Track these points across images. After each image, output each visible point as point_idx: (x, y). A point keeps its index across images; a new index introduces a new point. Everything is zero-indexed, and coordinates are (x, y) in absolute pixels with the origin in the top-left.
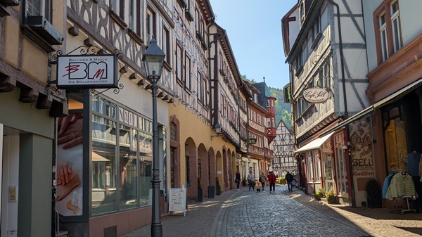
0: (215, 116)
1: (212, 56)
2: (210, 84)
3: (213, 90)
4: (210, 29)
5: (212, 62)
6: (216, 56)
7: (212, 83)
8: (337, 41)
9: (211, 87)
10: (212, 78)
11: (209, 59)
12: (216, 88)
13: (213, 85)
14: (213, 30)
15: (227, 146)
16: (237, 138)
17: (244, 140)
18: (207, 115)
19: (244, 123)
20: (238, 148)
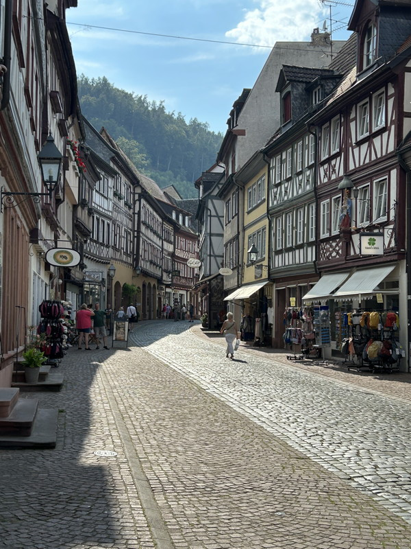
0: (136, 260)
1: (136, 212)
2: (134, 234)
3: (136, 239)
4: (136, 189)
5: (136, 216)
6: (139, 211)
7: (136, 233)
8: (209, 231)
9: (134, 237)
10: (136, 229)
11: (134, 213)
12: (138, 237)
13: (136, 235)
14: (138, 190)
15: (147, 281)
16: (158, 272)
17: (168, 272)
18: (130, 260)
19: (169, 254)
20: (160, 281)
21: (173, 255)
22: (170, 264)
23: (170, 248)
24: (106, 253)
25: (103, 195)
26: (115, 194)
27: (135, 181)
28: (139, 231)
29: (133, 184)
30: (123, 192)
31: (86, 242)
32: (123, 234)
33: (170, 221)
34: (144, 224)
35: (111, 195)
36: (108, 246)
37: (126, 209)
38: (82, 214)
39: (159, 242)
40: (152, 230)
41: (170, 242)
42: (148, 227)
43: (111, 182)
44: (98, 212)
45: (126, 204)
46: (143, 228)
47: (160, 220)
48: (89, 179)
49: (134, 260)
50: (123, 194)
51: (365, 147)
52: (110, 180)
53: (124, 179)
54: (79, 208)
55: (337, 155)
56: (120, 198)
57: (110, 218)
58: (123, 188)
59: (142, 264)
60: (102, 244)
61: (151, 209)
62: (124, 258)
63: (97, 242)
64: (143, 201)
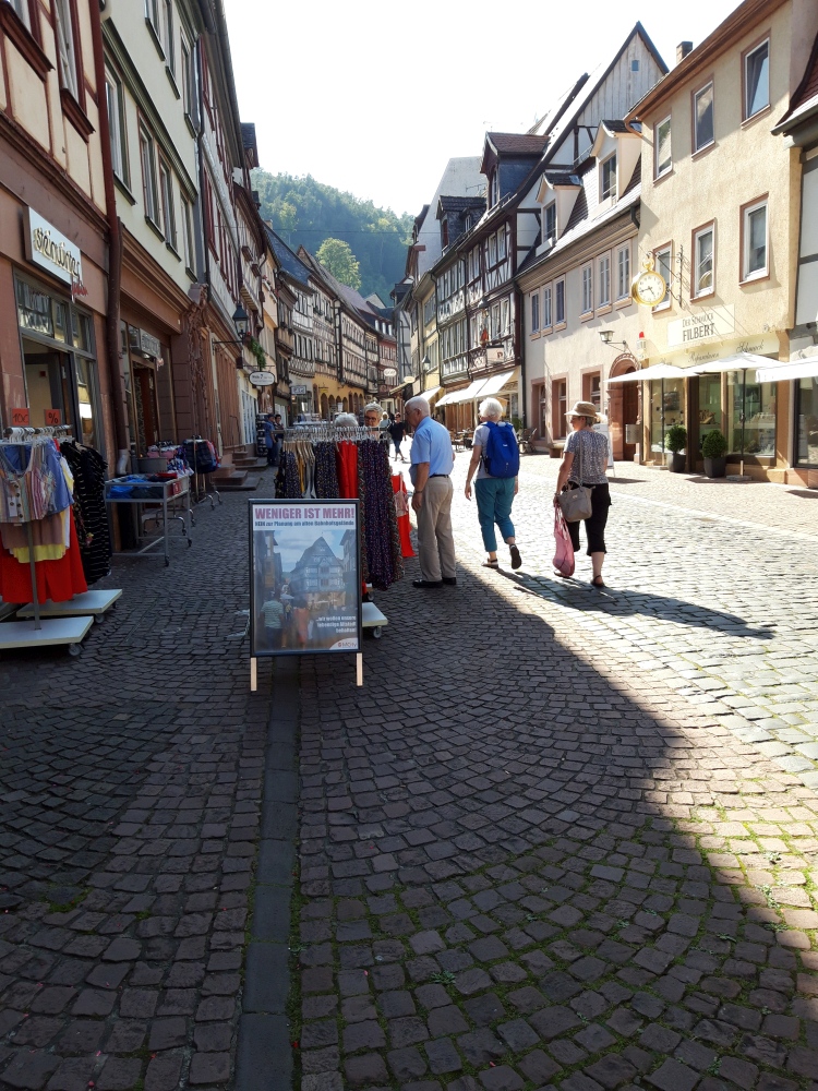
0: (340, 373)
1: (337, 325)
2: (336, 347)
3: (338, 352)
4: (335, 303)
5: (337, 329)
6: (340, 325)
7: (338, 346)
9: (337, 350)
10: (338, 342)
11: (335, 327)
12: (341, 350)
13: (338, 348)
14: (337, 304)
15: (354, 391)
16: (363, 382)
17: (374, 381)
18: (334, 373)
19: (374, 364)
20: (366, 390)
21: (377, 364)
22: (375, 373)
23: (374, 358)
24: (311, 367)
25: (303, 314)
26: (315, 310)
27: (333, 296)
28: (341, 344)
29: (332, 299)
30: (323, 308)
31: (289, 359)
32: (326, 348)
33: (373, 332)
34: (346, 336)
35: (310, 312)
36: (311, 361)
37: (327, 324)
38: (284, 336)
39: (362, 353)
40: (354, 342)
41: (373, 352)
42: (349, 339)
43: (310, 300)
44: (299, 331)
45: (326, 319)
46: (345, 341)
47: (363, 331)
48: (287, 302)
49: (338, 372)
50: (322, 309)
51: (494, 273)
52: (308, 298)
53: (323, 295)
54: (280, 331)
55: (478, 279)
56: (320, 314)
57: (311, 335)
58: (322, 304)
59: (346, 375)
60: (306, 360)
61: (352, 322)
62: (328, 371)
63: (300, 358)
64: (343, 315)
